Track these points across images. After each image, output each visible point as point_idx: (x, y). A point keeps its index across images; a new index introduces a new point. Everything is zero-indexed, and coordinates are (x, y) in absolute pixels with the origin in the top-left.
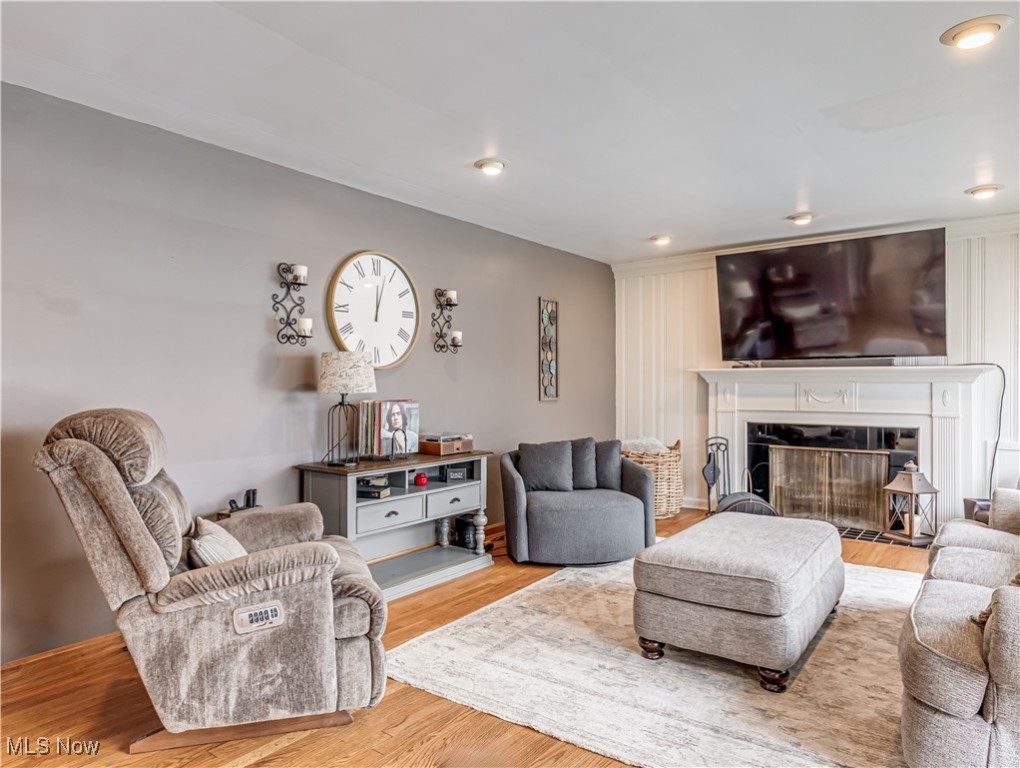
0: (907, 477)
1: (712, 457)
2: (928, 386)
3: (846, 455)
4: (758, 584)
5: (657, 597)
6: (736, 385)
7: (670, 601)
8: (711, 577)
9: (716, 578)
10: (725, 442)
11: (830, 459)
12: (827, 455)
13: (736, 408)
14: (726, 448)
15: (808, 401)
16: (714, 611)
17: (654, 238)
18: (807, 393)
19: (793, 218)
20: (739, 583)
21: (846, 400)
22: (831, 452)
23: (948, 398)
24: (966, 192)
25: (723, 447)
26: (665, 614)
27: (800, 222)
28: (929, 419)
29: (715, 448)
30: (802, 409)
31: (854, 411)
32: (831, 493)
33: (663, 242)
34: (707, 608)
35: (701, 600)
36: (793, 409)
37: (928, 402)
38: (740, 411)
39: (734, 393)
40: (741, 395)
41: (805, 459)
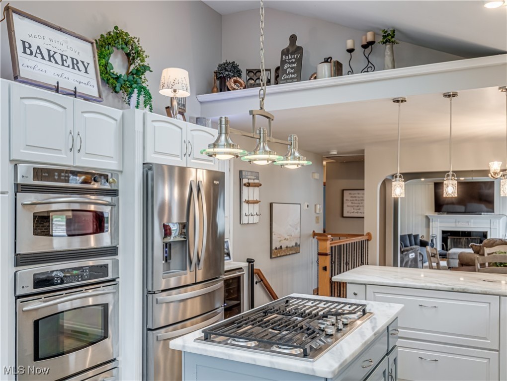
1: (433, 240)
2: (490, 220)
3: (469, 239)
6: (439, 219)
12: (464, 239)
15: (459, 224)
18: (459, 222)
21: (469, 224)
23: (494, 223)
25: (435, 237)
28: (490, 229)
29: (433, 237)
30: (457, 226)
31: (471, 227)
36: (455, 227)
37: (490, 224)
38: (439, 227)
39: (437, 221)
40: (440, 222)
41: (458, 240)
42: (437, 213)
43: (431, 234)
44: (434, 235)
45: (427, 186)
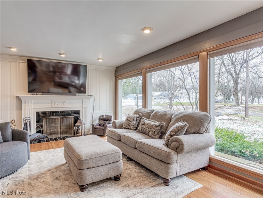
0: (80, 122)
1: (26, 124)
2: (82, 100)
3: (64, 118)
4: (117, 153)
5: (89, 169)
6: (32, 100)
7: (93, 168)
8: (106, 156)
9: (107, 156)
10: (29, 118)
11: (60, 120)
12: (60, 119)
13: (32, 107)
14: (30, 121)
15: (55, 105)
16: (106, 166)
17: (10, 48)
18: (54, 103)
19: (60, 54)
20: (113, 155)
21: (64, 104)
22: (61, 118)
23: (86, 103)
24: (97, 59)
25: (29, 120)
26: (92, 174)
27: (62, 56)
28: (82, 108)
29: (26, 121)
30: (53, 107)
31: (66, 107)
32: (60, 129)
33: (14, 50)
34: (104, 166)
35: (103, 164)
36: (51, 107)
37: (82, 104)
38: (33, 108)
39: (31, 103)
40: (34, 103)
41: (54, 120)
42: (30, 93)
43: (23, 117)
44: (26, 119)
45: (17, 63)
